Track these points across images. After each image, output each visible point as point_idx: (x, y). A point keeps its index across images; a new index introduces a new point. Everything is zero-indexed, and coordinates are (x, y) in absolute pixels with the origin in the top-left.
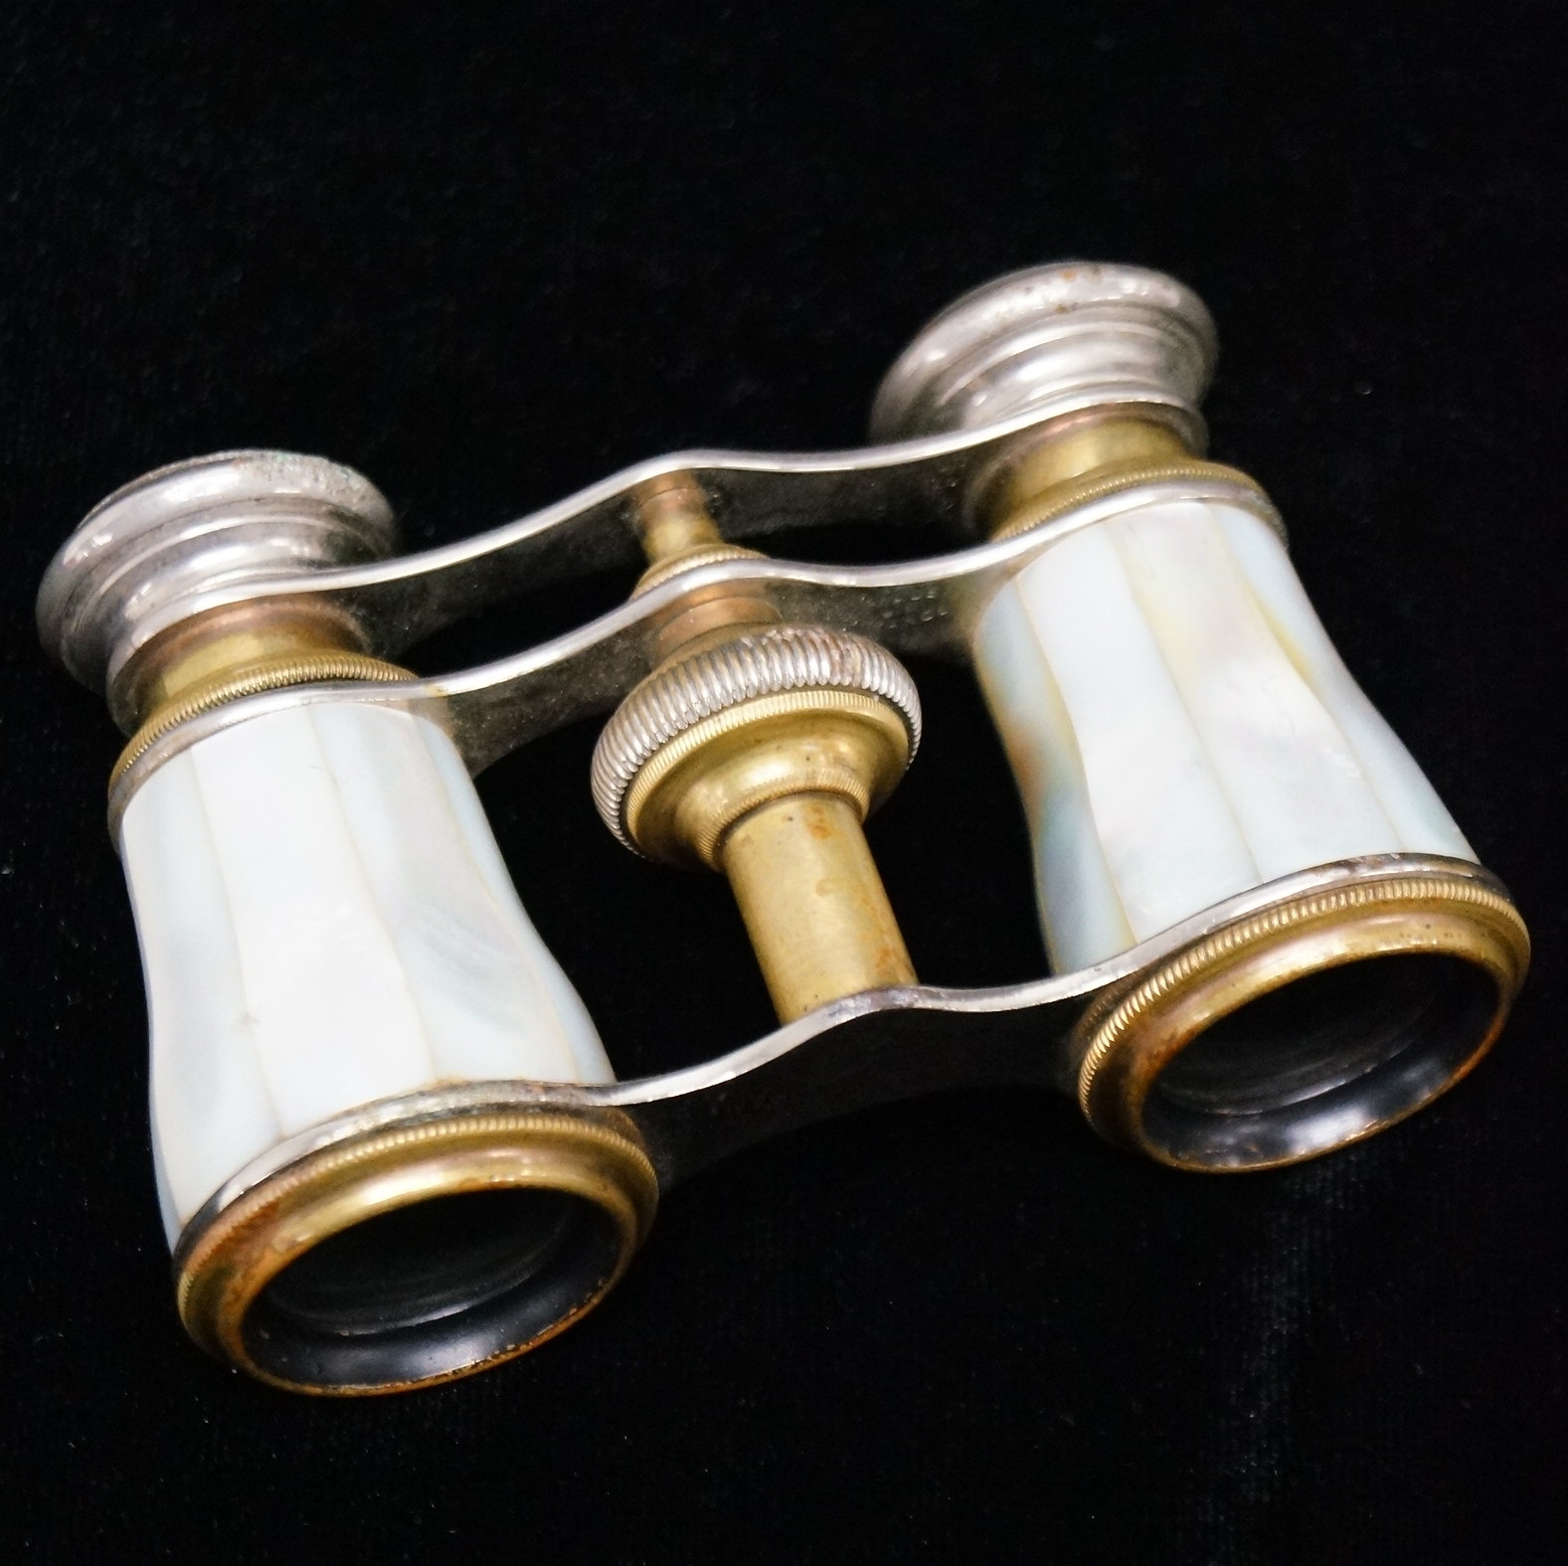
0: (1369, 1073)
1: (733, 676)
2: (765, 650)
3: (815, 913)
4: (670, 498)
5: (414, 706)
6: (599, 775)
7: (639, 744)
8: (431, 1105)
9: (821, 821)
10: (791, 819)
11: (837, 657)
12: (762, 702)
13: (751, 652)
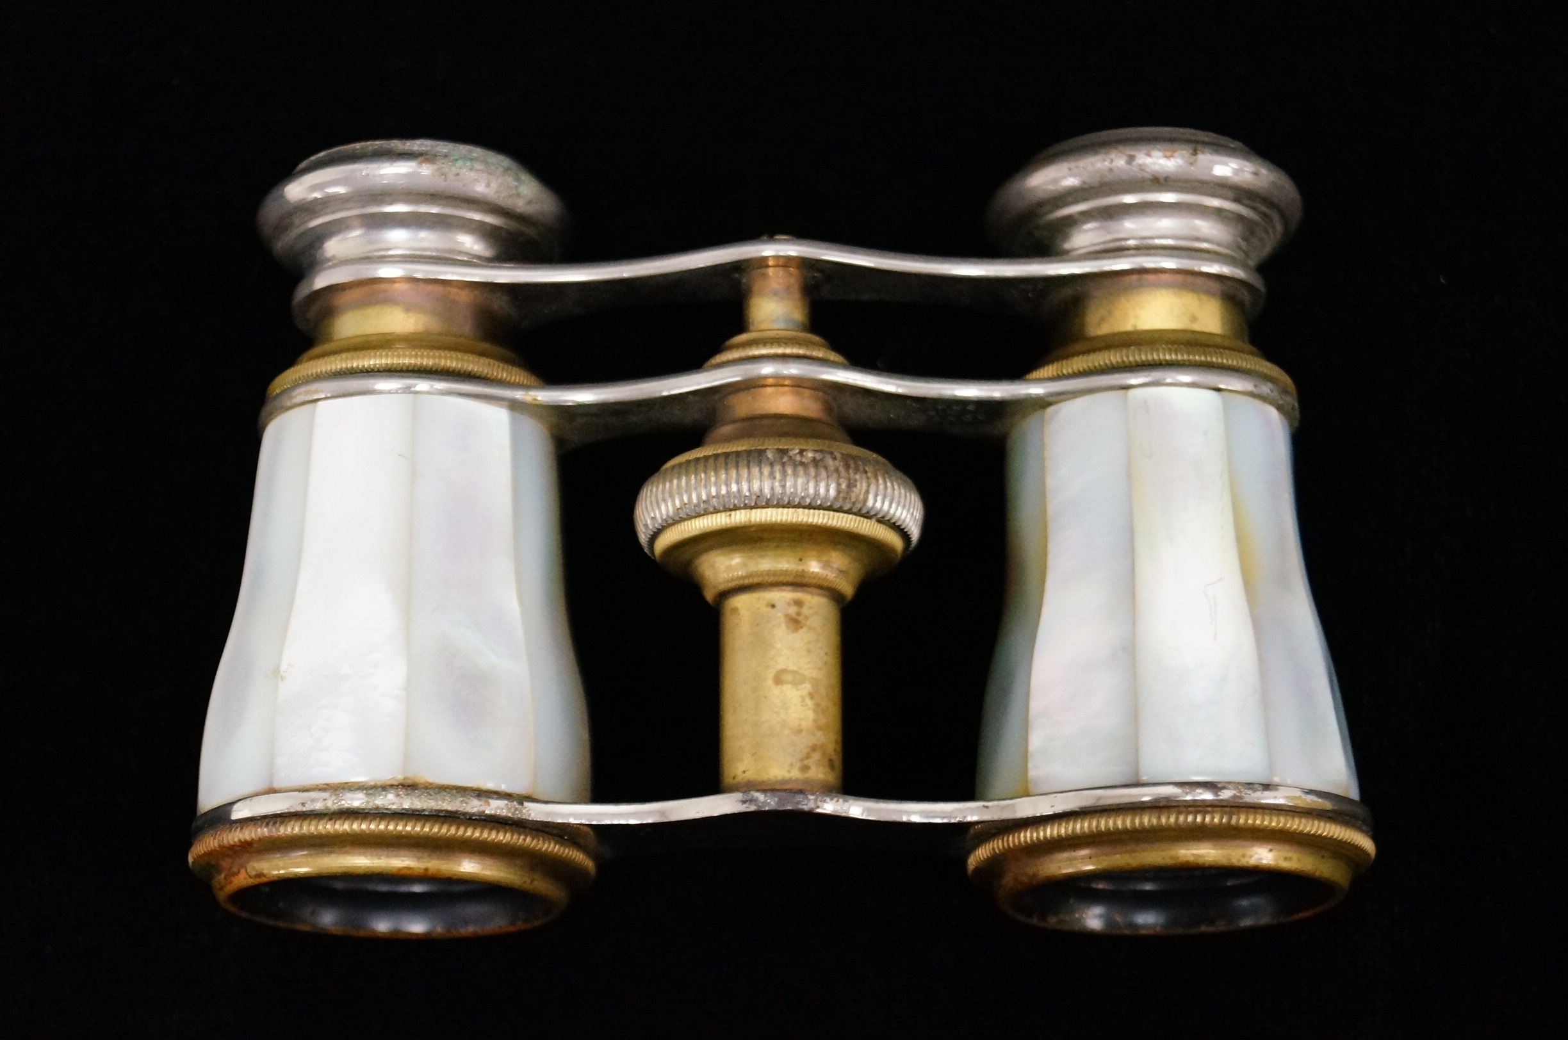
0: (1228, 887)
1: (749, 481)
2: (783, 465)
3: (765, 698)
4: (775, 278)
5: (514, 406)
6: (642, 508)
7: (666, 510)
8: (390, 801)
9: (799, 614)
10: (773, 606)
11: (844, 486)
12: (769, 510)
13: (772, 465)
